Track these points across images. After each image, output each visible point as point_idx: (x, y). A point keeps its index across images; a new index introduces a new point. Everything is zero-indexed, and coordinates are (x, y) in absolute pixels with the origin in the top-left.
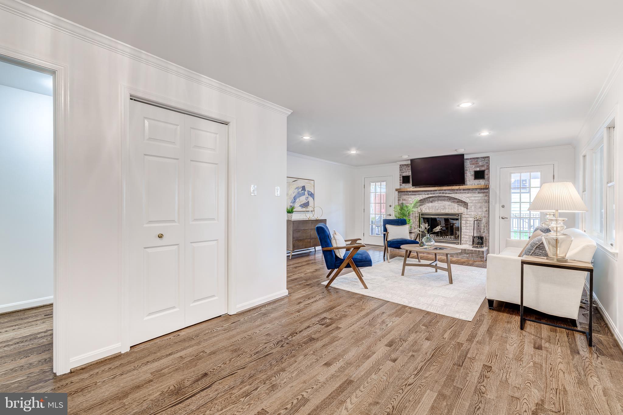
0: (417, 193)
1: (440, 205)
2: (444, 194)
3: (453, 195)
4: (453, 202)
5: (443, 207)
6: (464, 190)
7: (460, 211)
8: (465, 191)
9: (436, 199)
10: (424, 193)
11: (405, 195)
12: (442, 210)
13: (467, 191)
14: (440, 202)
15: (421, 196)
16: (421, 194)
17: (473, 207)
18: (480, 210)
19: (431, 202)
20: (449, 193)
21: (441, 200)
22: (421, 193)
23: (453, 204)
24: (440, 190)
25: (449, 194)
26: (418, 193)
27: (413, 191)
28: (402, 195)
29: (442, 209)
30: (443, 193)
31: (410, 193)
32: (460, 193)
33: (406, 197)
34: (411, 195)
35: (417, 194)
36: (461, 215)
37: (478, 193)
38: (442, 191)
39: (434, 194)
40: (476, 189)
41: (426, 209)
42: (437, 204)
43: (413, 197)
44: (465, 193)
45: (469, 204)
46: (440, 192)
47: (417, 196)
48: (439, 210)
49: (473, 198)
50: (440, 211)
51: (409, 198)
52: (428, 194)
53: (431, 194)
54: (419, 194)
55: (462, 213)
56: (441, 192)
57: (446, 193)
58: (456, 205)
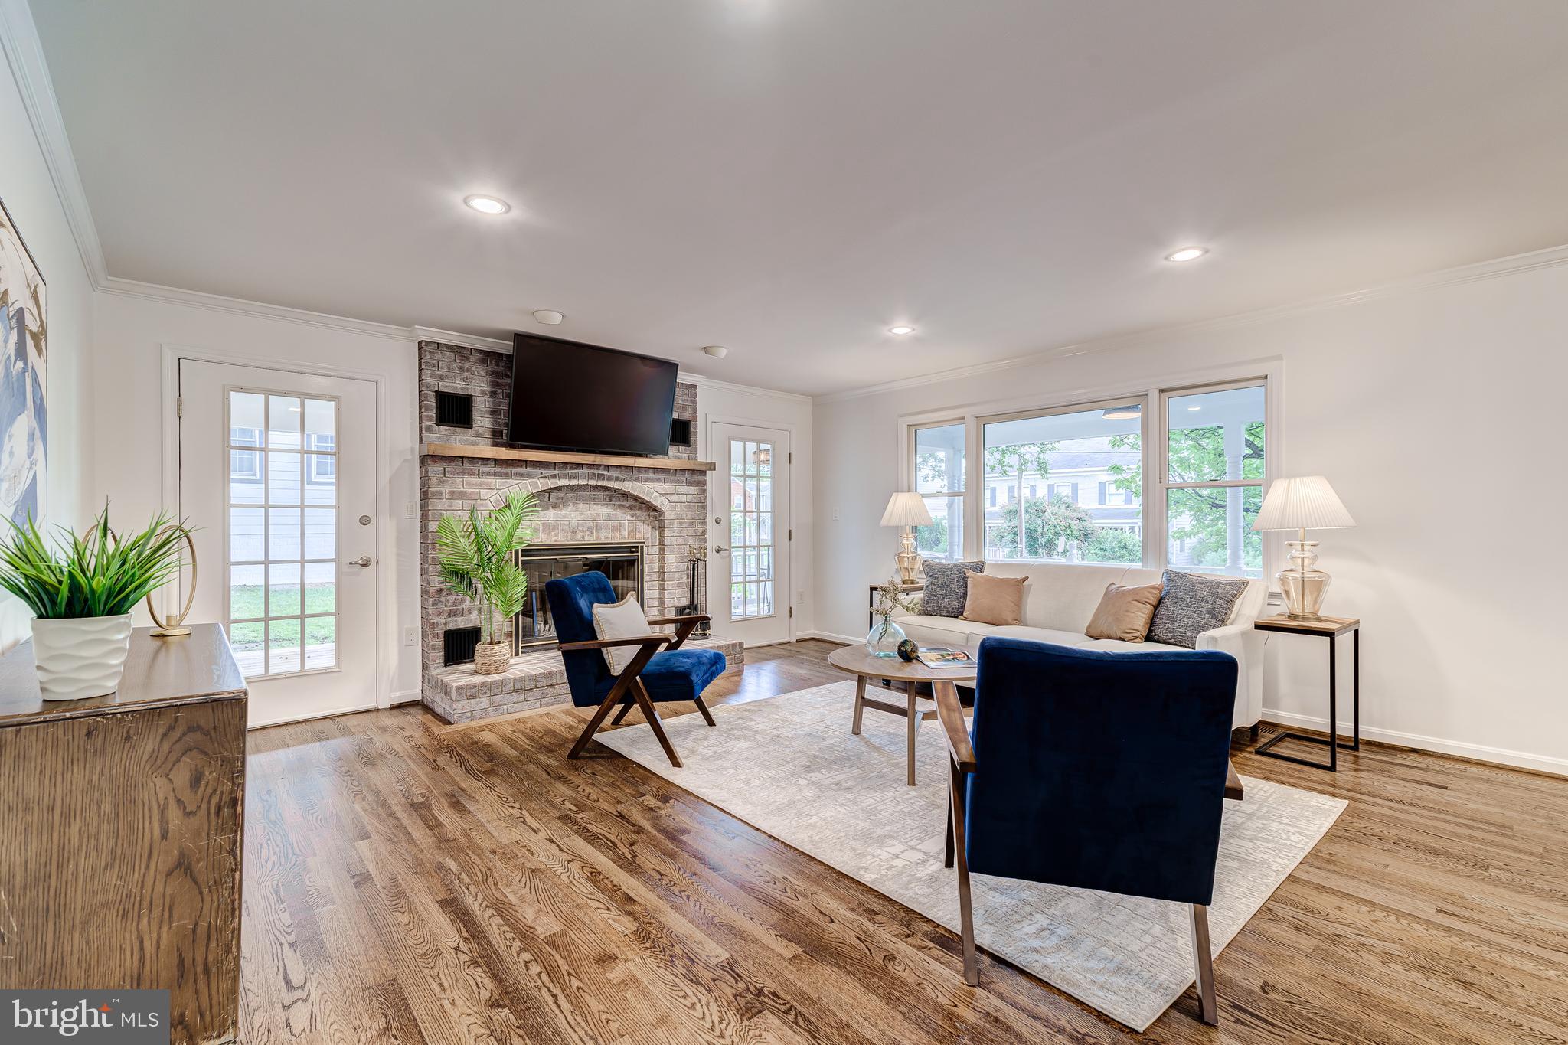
0: (514, 470)
1: (583, 517)
2: (603, 479)
3: (627, 486)
4: (620, 506)
5: (591, 524)
6: (655, 470)
7: (638, 537)
8: (657, 476)
9: (570, 495)
10: (538, 471)
11: (463, 473)
12: (588, 533)
13: (661, 476)
14: (581, 506)
15: (527, 481)
16: (529, 476)
17: (675, 522)
18: (690, 531)
19: (555, 506)
20: (617, 479)
21: (586, 501)
22: (529, 470)
23: (620, 514)
24: (591, 466)
25: (618, 482)
26: (519, 470)
27: (497, 462)
28: (452, 473)
29: (588, 529)
30: (600, 477)
31: (483, 469)
32: (647, 480)
33: (469, 484)
34: (489, 474)
35: (516, 474)
36: (642, 547)
37: (689, 483)
38: (598, 469)
39: (575, 478)
40: (683, 470)
41: (536, 530)
42: (573, 515)
43: (497, 482)
44: (659, 480)
45: (667, 515)
46: (592, 471)
47: (514, 481)
48: (579, 535)
49: (675, 498)
50: (583, 537)
51: (480, 486)
52: (554, 477)
53: (565, 477)
54: (521, 475)
55: (644, 543)
56: (596, 472)
57: (609, 479)
58: (629, 517)
